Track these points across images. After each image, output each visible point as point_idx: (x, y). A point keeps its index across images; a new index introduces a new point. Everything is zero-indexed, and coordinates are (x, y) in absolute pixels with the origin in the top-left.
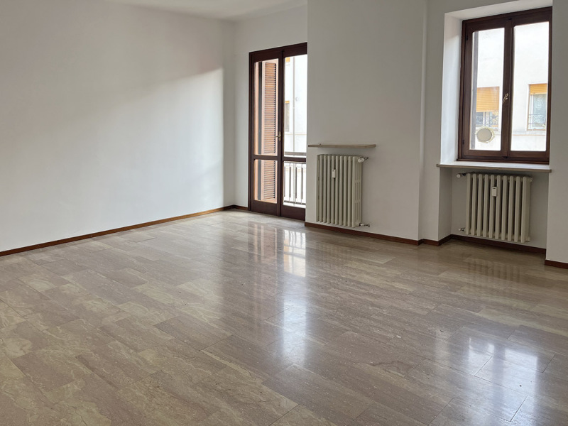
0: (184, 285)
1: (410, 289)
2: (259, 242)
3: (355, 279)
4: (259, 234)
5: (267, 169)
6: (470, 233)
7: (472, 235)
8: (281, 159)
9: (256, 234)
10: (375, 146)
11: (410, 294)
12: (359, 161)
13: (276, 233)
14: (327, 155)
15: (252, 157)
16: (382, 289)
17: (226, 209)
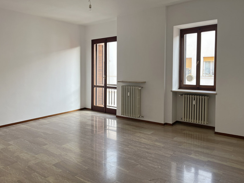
0: (65, 145)
1: (162, 145)
2: (96, 124)
3: (139, 141)
4: (96, 121)
5: (99, 92)
6: (184, 120)
7: (185, 121)
8: (106, 87)
9: (95, 121)
10: (145, 82)
11: (163, 147)
12: (139, 88)
13: (103, 120)
14: (126, 86)
15: (93, 86)
16: (151, 145)
17: (81, 109)
